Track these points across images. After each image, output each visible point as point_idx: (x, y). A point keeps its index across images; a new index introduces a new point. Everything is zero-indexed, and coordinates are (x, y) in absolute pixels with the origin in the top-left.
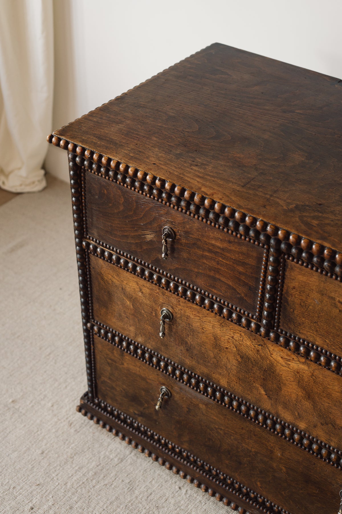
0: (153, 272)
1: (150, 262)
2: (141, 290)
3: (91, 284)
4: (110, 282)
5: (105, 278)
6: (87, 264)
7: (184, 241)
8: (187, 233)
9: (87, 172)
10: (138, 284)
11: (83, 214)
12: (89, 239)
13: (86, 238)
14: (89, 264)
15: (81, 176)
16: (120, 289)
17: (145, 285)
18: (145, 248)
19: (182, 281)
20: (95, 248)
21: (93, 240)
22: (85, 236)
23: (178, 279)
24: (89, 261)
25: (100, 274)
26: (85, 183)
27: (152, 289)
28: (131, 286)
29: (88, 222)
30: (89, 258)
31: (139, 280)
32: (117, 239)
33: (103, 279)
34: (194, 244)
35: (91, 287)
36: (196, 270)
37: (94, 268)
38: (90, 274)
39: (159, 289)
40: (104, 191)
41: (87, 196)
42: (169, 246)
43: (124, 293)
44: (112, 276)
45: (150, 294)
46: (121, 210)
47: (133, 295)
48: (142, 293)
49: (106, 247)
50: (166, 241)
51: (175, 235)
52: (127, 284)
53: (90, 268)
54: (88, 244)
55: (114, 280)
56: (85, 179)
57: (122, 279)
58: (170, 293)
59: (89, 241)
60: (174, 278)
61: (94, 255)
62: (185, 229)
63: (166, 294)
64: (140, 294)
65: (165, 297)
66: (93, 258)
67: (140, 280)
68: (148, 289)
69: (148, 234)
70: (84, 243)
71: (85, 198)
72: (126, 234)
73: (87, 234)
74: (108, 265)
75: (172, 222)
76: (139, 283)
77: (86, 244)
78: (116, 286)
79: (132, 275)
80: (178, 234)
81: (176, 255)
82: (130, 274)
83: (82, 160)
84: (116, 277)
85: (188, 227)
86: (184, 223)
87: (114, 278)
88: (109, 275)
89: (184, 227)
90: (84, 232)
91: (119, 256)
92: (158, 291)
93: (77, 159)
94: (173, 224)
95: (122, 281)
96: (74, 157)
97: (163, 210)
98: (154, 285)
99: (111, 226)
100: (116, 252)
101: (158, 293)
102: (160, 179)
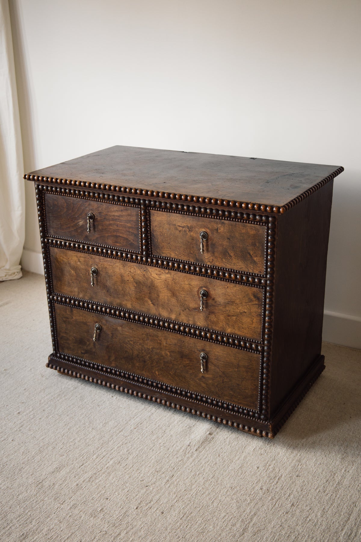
0: (85, 245)
1: (83, 239)
2: (79, 260)
3: (51, 268)
4: (62, 262)
5: (59, 260)
6: (48, 254)
7: (99, 219)
8: (100, 213)
9: (46, 194)
10: (77, 256)
11: (44, 221)
12: (49, 237)
13: (47, 237)
14: (50, 254)
15: (42, 197)
16: (68, 264)
17: (81, 256)
18: (79, 231)
19: (100, 245)
20: (52, 241)
21: (51, 237)
22: (46, 235)
23: (98, 245)
24: (49, 252)
25: (56, 259)
26: (45, 201)
27: (85, 258)
28: (74, 260)
29: (47, 226)
30: (49, 250)
31: (77, 254)
32: (64, 231)
33: (57, 261)
34: (105, 218)
35: (51, 270)
36: (107, 235)
37: (52, 256)
38: (50, 261)
39: (89, 255)
40: (55, 203)
41: (46, 209)
42: (92, 225)
43: (70, 266)
44: (63, 257)
45: (84, 261)
46: (65, 211)
47: (75, 265)
48: (80, 262)
49: (58, 239)
50: (89, 220)
51: (94, 217)
52: (71, 259)
53: (50, 256)
54: (48, 240)
55: (64, 260)
56: (45, 199)
57: (68, 257)
58: (95, 256)
59: (49, 238)
60: (96, 244)
61: (52, 246)
62: (99, 211)
63: (93, 257)
64: (79, 263)
65: (92, 260)
66: (51, 249)
67: (78, 253)
68: (83, 258)
69: (80, 222)
70: (46, 240)
71: (45, 211)
72: (69, 226)
73: (47, 234)
74: (60, 250)
75: (92, 209)
76: (78, 256)
77: (47, 240)
78: (65, 263)
79: (74, 252)
80: (96, 215)
81: (96, 230)
82: (73, 251)
83: (43, 186)
84: (65, 257)
85: (100, 209)
86: (98, 207)
87: (64, 258)
88: (61, 257)
89: (98, 210)
90: (45, 233)
91: (66, 241)
92: (88, 257)
93: (40, 187)
94: (93, 211)
95: (69, 258)
96: (38, 186)
97: (87, 204)
98: (86, 254)
99: (60, 223)
100: (64, 240)
101: (88, 259)
102: (83, 182)
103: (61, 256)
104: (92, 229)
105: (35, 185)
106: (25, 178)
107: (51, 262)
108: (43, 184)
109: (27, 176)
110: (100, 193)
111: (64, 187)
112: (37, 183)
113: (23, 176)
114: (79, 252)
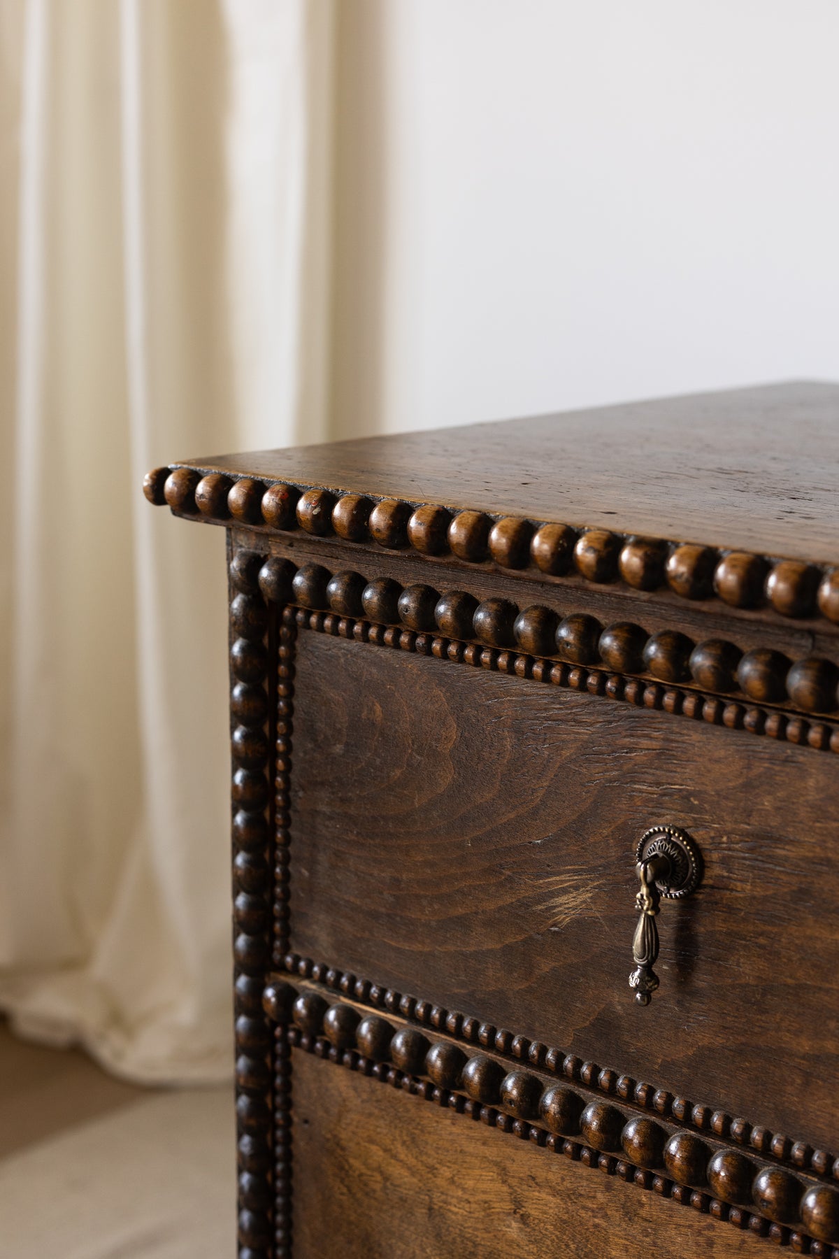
0: (583, 1093)
1: (568, 1041)
2: (518, 1203)
3: (288, 1208)
4: (376, 1184)
5: (355, 1163)
6: (279, 1100)
7: (744, 889)
8: (764, 839)
9: (304, 634)
10: (504, 1173)
11: (274, 846)
12: (295, 970)
13: (282, 968)
14: (289, 1104)
15: (277, 660)
16: (421, 1212)
17: (541, 1174)
18: (545, 966)
19: (727, 1121)
20: (318, 1007)
21: (309, 975)
22: (277, 956)
23: (708, 1114)
24: (288, 1086)
25: (336, 1149)
26: (291, 691)
27: (571, 1196)
28: (474, 1191)
29: (293, 886)
30: (288, 1070)
31: (509, 1151)
32: (417, 947)
33: (342, 1169)
34: (802, 894)
35: (289, 1226)
36: (805, 1045)
37: (306, 1121)
38: (289, 1156)
39: (608, 1188)
40: (371, 710)
41: (297, 756)
42: (667, 933)
43: (438, 1236)
44: (386, 1150)
45: (562, 1224)
46: (440, 790)
47: (481, 1236)
48: (524, 1219)
49: (366, 999)
50: (654, 894)
51: (702, 865)
52: (452, 1181)
53: (288, 1121)
54: (286, 997)
55: (396, 1171)
56: (292, 670)
57: (431, 1161)
58: (666, 1202)
59: (292, 981)
60: (689, 1107)
61: (311, 1049)
62: (755, 820)
63: (643, 1212)
64: (513, 1229)
65: (635, 1230)
66: (306, 1065)
67: (517, 1148)
68: (555, 1193)
69: (565, 891)
70: (270, 993)
71: (289, 765)
72: (460, 911)
73: (286, 949)
74: (373, 1092)
75: (686, 796)
76: (512, 1168)
77: (277, 995)
78: (403, 1200)
79: (483, 1130)
80: (715, 856)
81: (702, 980)
82: (473, 1123)
83: (286, 570)
84: (402, 1152)
85: (767, 803)
86: (748, 786)
87: (394, 1157)
88: (374, 1148)
89: (749, 813)
90: (273, 937)
91: (425, 1031)
92: (601, 1197)
93: (265, 573)
94: (692, 809)
95: (432, 1169)
96: (253, 564)
97: (645, 743)
98: (583, 1170)
99: (396, 882)
100: (411, 1015)
101: (601, 1211)
102: (640, 542)
103: (371, 1141)
104: (663, 968)
105: (230, 559)
106: (157, 494)
107: (296, 1167)
108: (289, 555)
109: (170, 484)
110: (793, 655)
111: (454, 587)
112: (246, 544)
113: (145, 480)
114: (521, 1143)
